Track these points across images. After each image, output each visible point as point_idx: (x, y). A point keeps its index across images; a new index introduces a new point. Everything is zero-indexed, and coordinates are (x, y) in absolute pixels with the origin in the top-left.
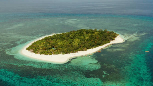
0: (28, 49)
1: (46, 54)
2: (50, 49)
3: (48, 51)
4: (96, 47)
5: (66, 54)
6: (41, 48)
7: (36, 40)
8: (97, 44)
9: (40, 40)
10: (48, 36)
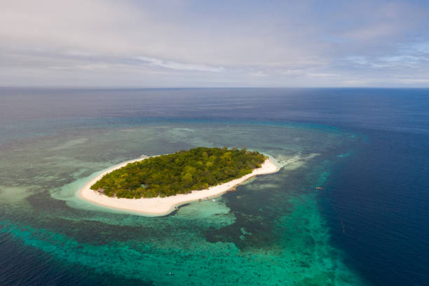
0: (94, 188)
1: (128, 198)
2: (136, 187)
3: (134, 191)
4: (227, 181)
5: (168, 196)
6: (119, 186)
7: (109, 171)
8: (229, 176)
9: (117, 170)
10: (132, 162)
